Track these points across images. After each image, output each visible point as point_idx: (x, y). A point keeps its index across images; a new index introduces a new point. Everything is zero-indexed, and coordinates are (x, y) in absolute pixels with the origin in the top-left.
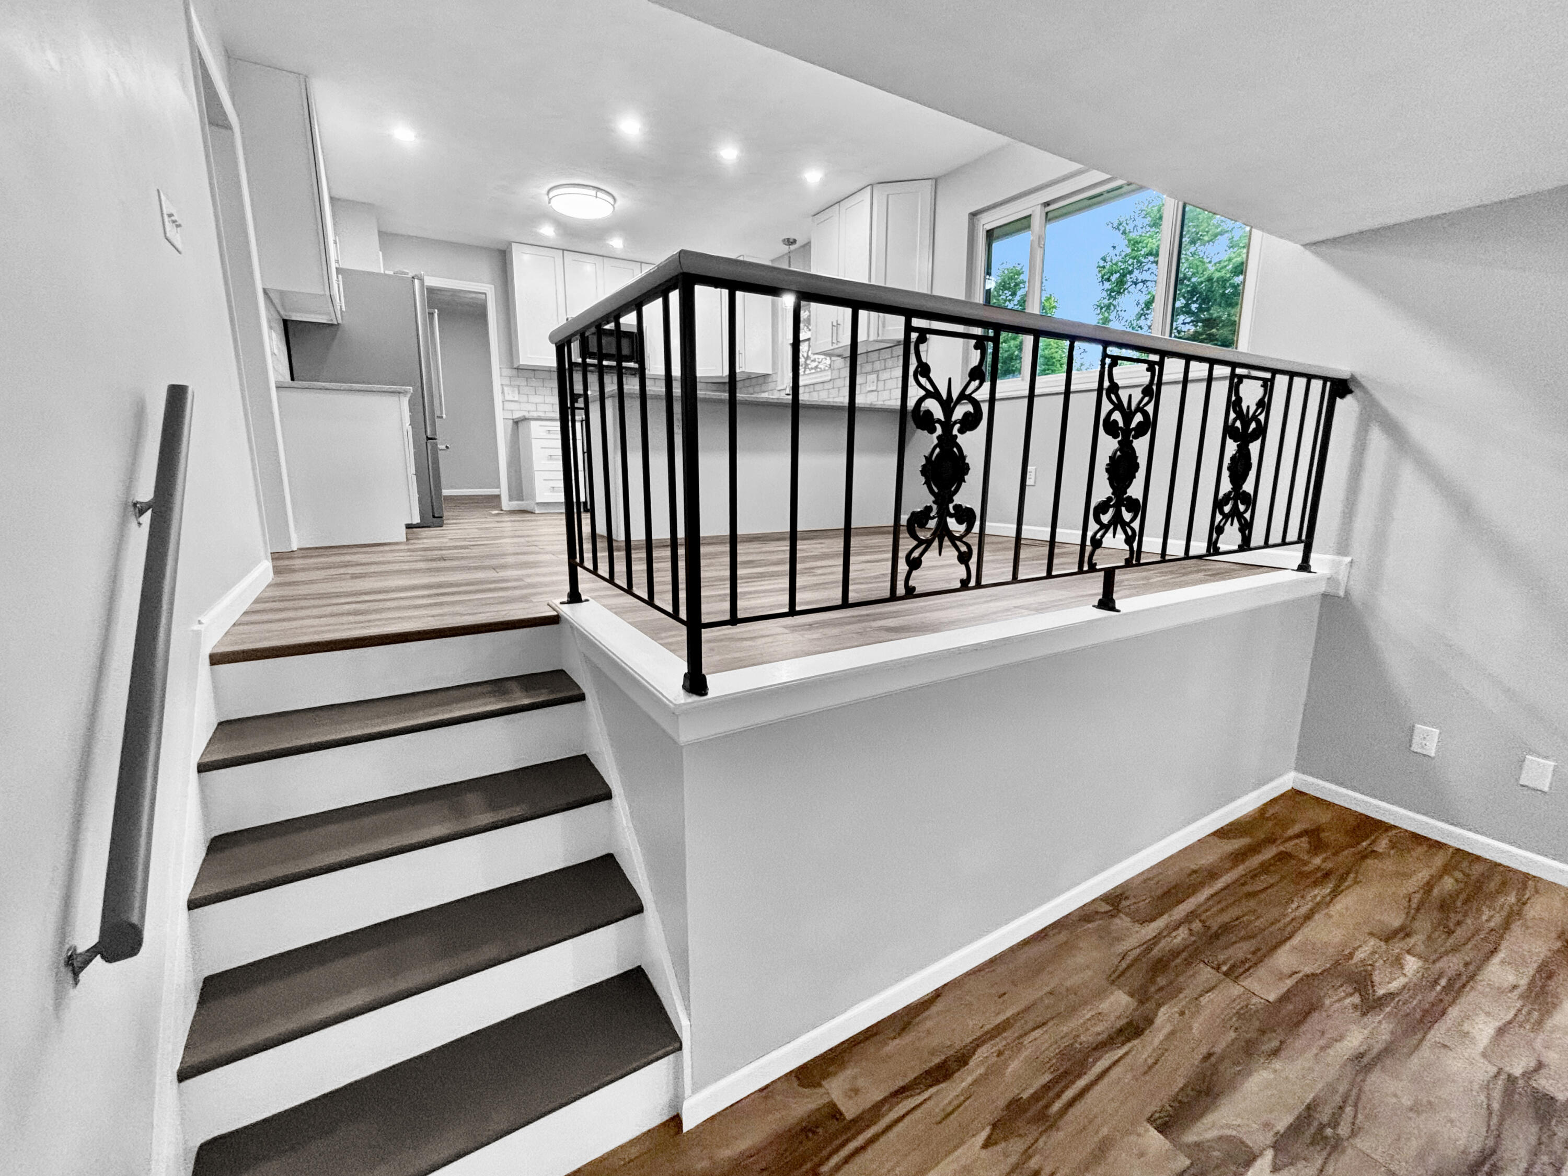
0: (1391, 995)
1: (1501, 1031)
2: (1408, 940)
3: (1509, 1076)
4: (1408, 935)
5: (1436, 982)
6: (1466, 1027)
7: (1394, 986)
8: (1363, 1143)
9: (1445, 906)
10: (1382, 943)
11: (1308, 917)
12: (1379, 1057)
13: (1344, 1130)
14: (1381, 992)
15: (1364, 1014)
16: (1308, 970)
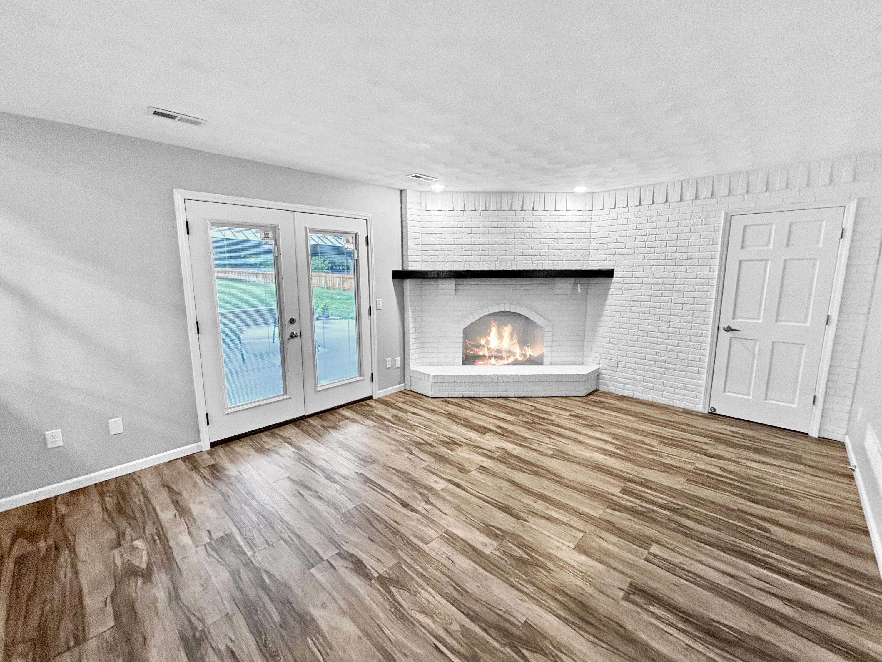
0: (149, 564)
1: (190, 534)
2: (126, 537)
3: (208, 544)
4: (124, 534)
5: (155, 541)
6: (181, 544)
7: (145, 558)
8: (209, 621)
9: (120, 511)
10: (120, 548)
11: (76, 573)
12: (175, 589)
13: (200, 627)
14: (144, 566)
15: (151, 581)
16: (108, 594)
